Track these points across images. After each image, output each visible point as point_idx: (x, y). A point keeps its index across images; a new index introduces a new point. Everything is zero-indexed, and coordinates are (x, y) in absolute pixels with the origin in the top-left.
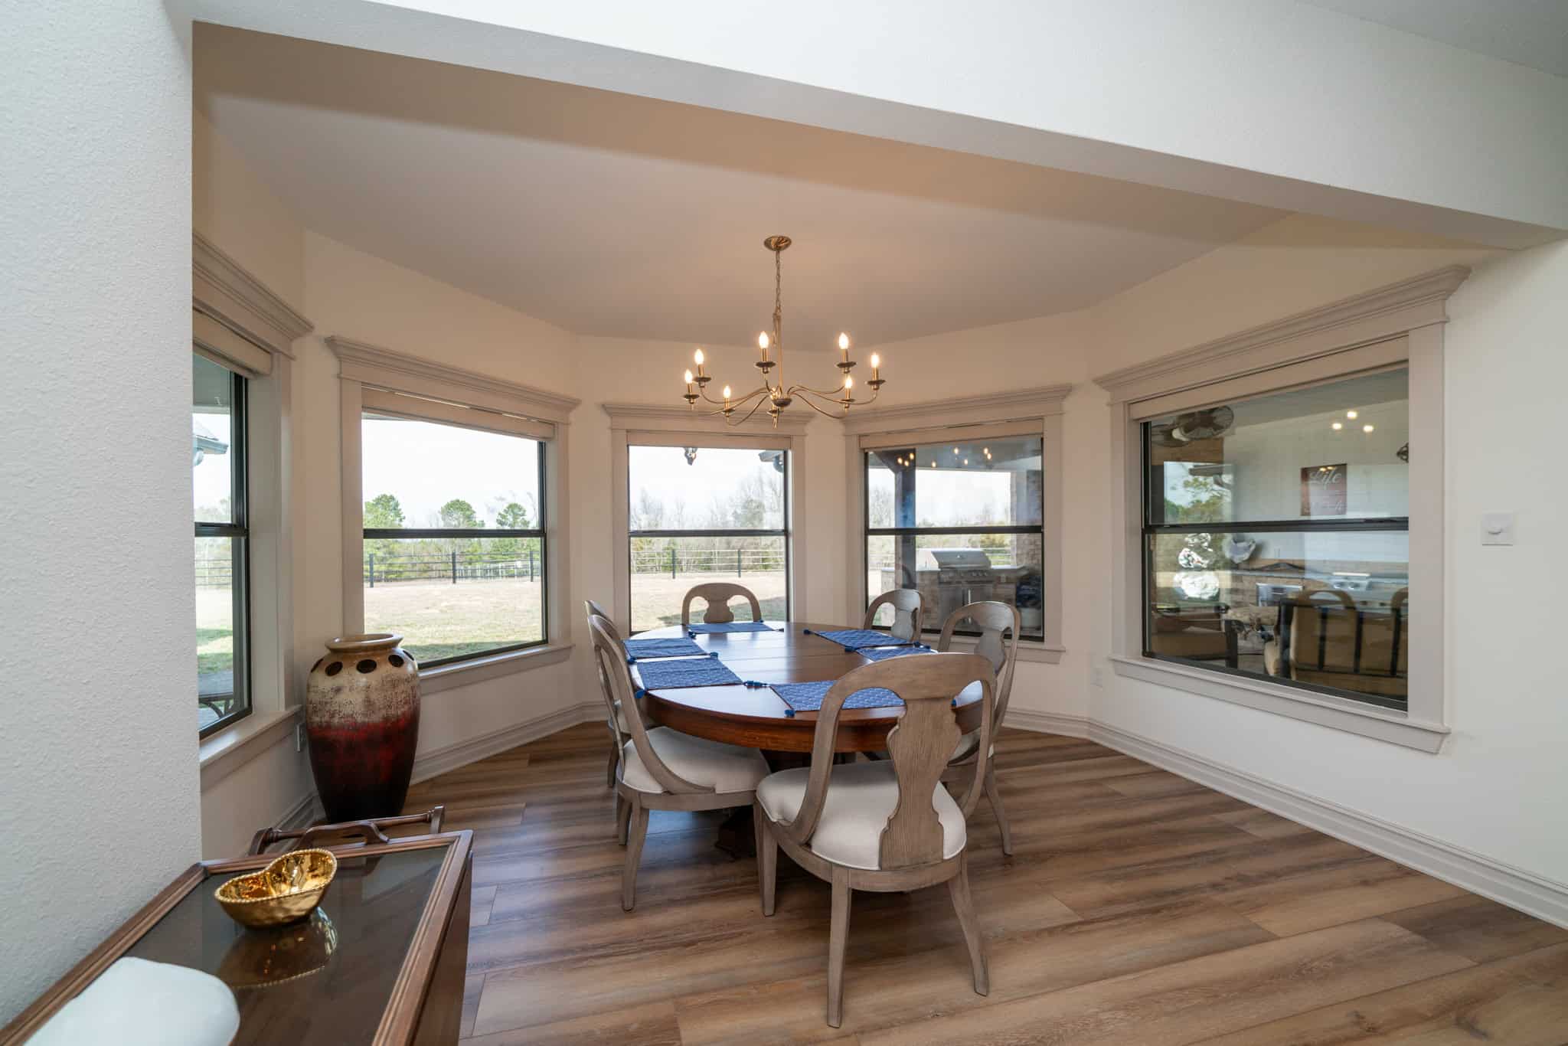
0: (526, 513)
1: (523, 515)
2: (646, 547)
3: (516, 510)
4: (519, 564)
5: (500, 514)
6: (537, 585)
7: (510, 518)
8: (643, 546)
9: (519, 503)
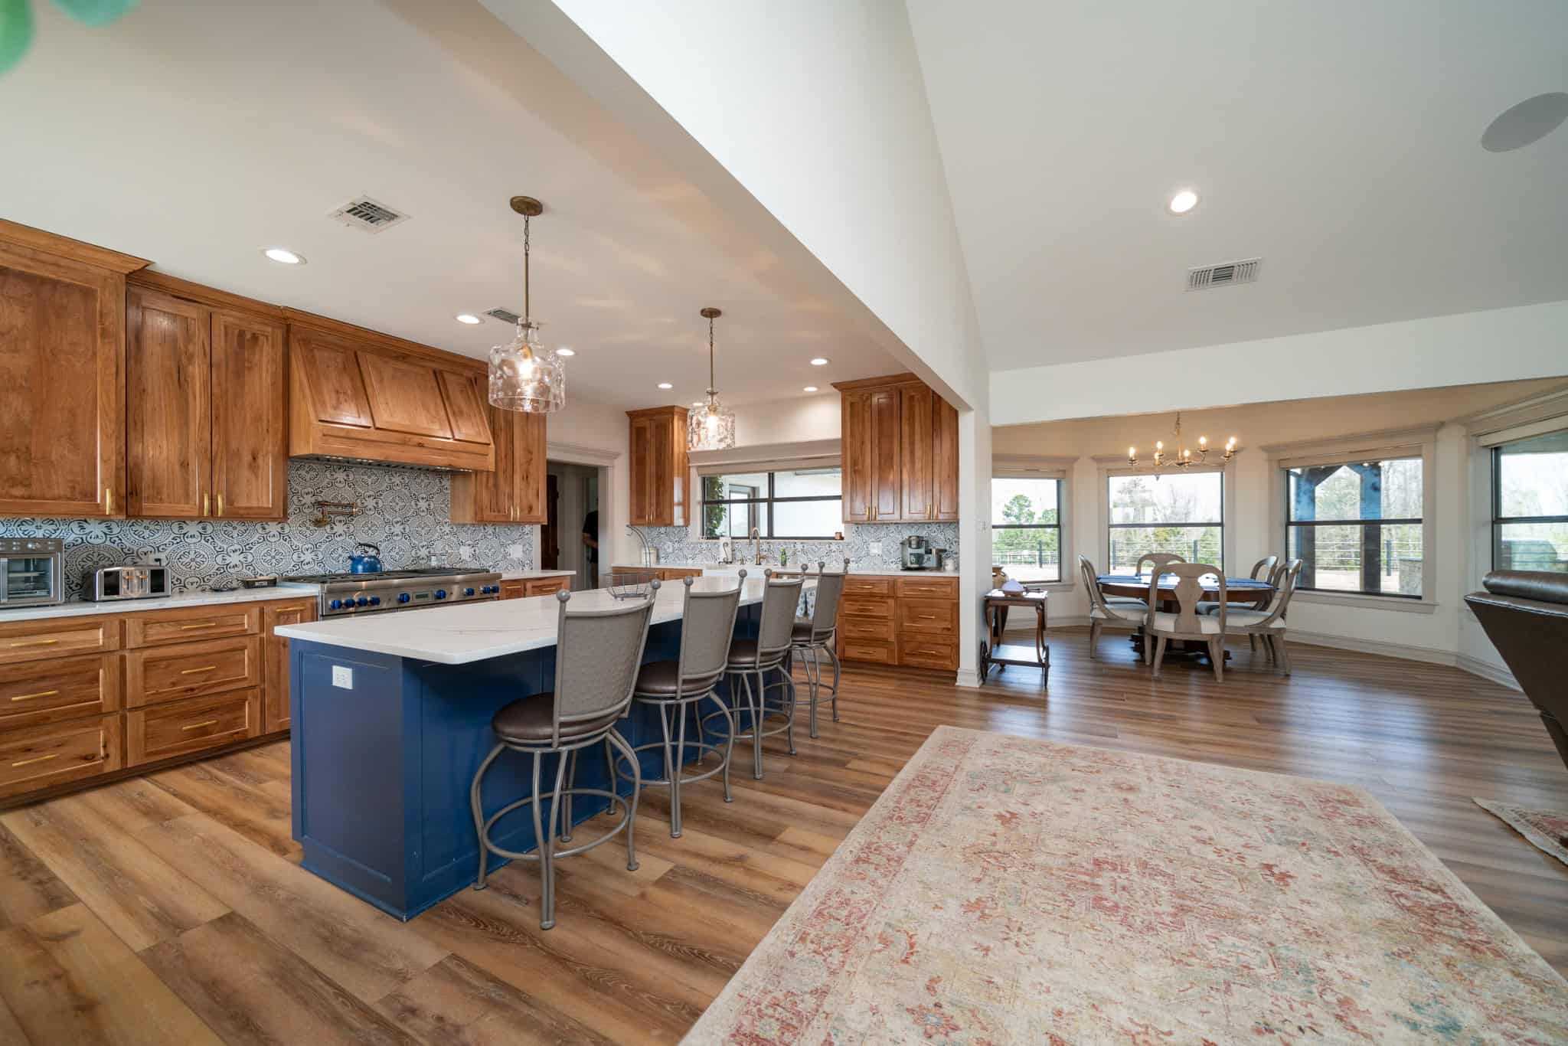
0: (1032, 504)
1: (1029, 506)
2: (1173, 538)
3: (1022, 502)
4: (1026, 552)
5: (1006, 506)
6: (1056, 566)
7: (1016, 510)
8: (1169, 538)
9: (1025, 494)
